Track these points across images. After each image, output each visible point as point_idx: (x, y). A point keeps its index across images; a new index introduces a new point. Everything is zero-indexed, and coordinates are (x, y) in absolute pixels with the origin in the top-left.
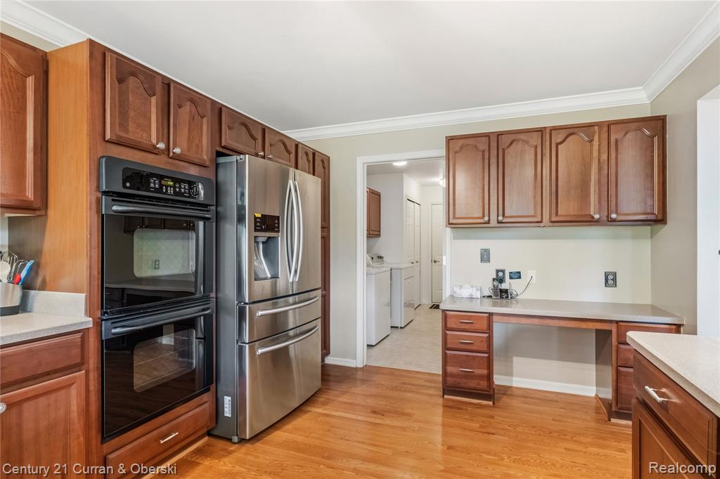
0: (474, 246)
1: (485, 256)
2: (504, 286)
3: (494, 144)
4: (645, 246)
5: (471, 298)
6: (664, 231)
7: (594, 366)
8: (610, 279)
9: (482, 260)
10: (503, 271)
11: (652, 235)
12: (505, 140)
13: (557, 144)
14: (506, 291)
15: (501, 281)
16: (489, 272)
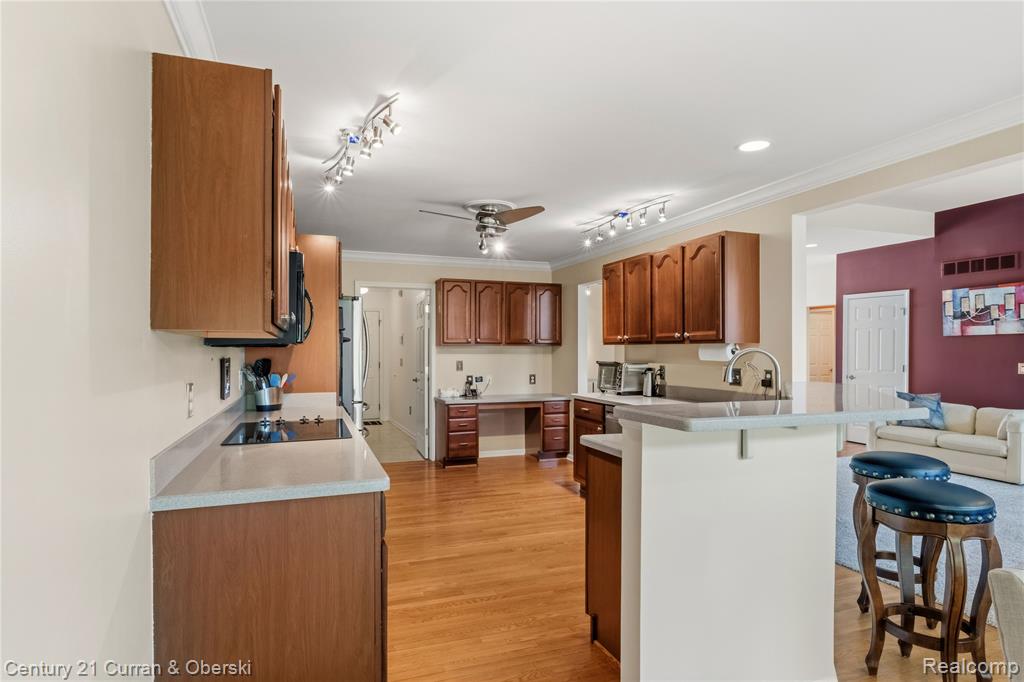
0: (451, 358)
1: (460, 366)
2: (472, 387)
3: (473, 288)
4: (549, 357)
5: (453, 397)
6: (560, 350)
7: (524, 436)
8: (533, 379)
9: (458, 369)
10: (471, 377)
11: (553, 351)
12: (480, 287)
13: (510, 293)
14: (475, 391)
15: (471, 383)
16: (462, 377)
